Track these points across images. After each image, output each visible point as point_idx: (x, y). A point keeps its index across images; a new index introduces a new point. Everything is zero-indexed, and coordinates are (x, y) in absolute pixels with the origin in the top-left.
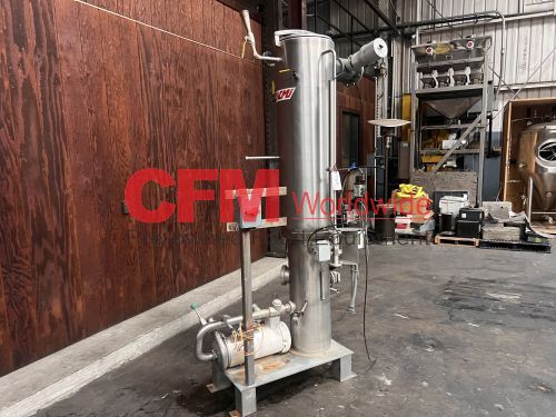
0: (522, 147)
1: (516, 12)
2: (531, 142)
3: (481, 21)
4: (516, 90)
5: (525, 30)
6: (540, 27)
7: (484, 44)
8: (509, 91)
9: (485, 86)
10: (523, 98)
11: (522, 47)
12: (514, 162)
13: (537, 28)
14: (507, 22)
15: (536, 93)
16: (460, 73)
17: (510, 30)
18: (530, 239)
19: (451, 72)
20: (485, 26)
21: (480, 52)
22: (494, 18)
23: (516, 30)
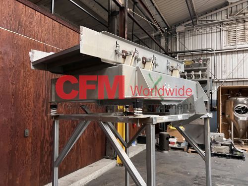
0: (227, 107)
1: (220, 49)
2: (231, 105)
3: (205, 52)
4: (222, 82)
5: (224, 56)
6: (231, 55)
7: (207, 62)
8: (219, 82)
9: (208, 80)
10: (225, 85)
11: (223, 63)
12: (223, 114)
13: (229, 56)
14: (216, 53)
15: (231, 83)
16: (197, 73)
17: (218, 56)
18: (234, 153)
19: (193, 73)
20: (207, 54)
21: (205, 65)
22: (211, 51)
23: (220, 56)
